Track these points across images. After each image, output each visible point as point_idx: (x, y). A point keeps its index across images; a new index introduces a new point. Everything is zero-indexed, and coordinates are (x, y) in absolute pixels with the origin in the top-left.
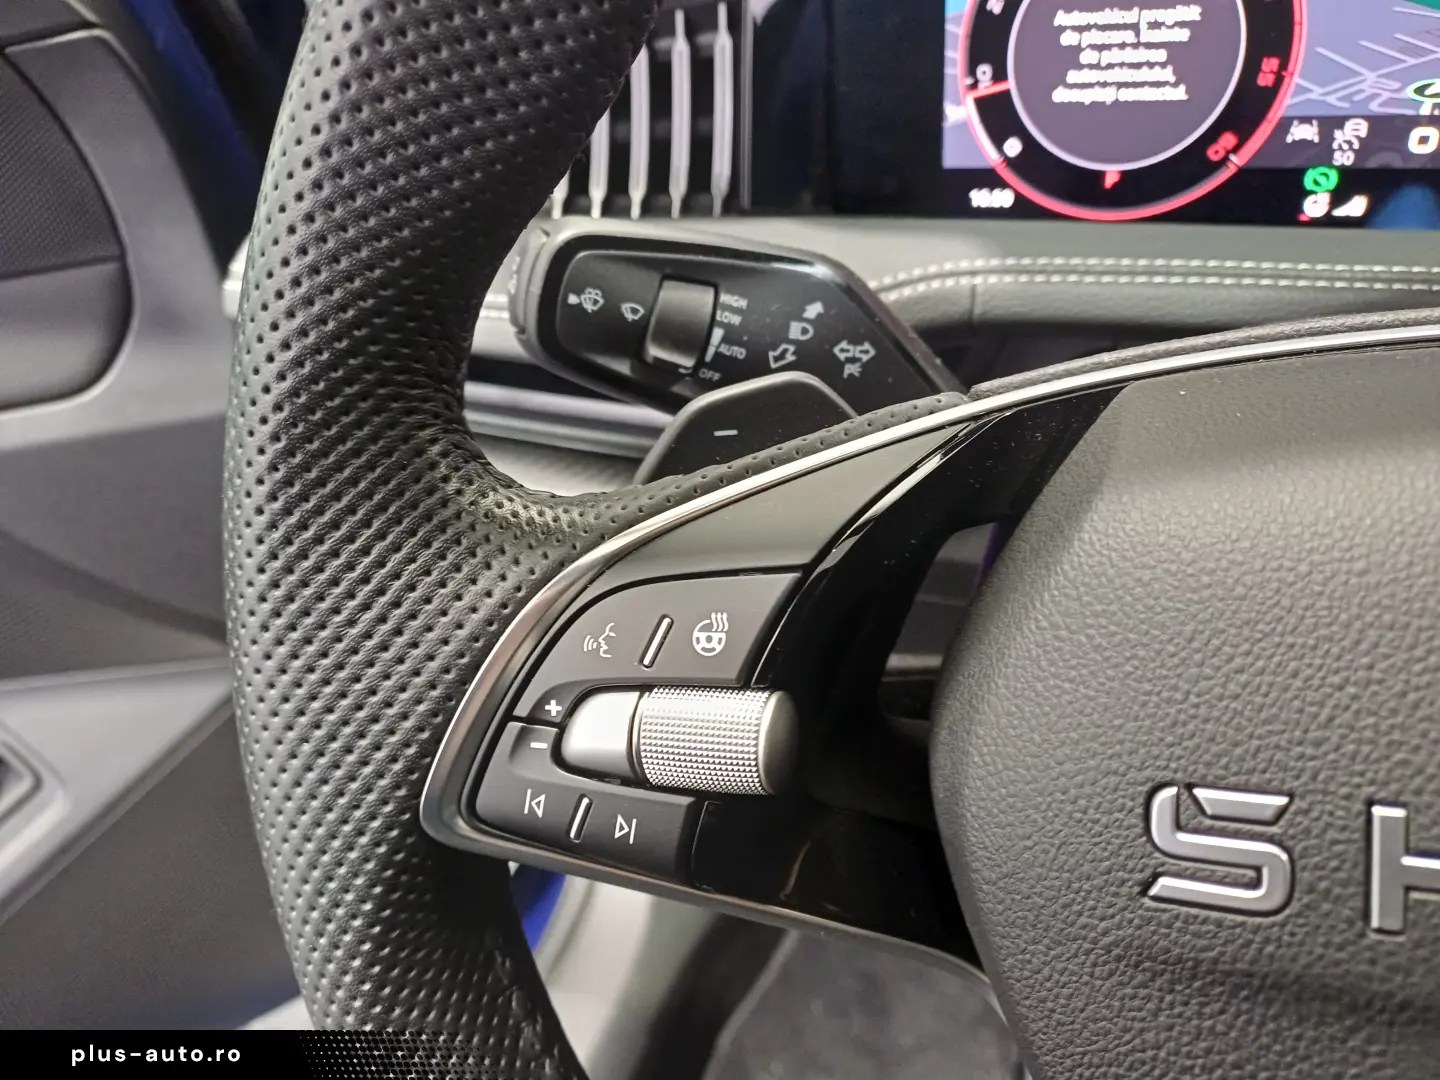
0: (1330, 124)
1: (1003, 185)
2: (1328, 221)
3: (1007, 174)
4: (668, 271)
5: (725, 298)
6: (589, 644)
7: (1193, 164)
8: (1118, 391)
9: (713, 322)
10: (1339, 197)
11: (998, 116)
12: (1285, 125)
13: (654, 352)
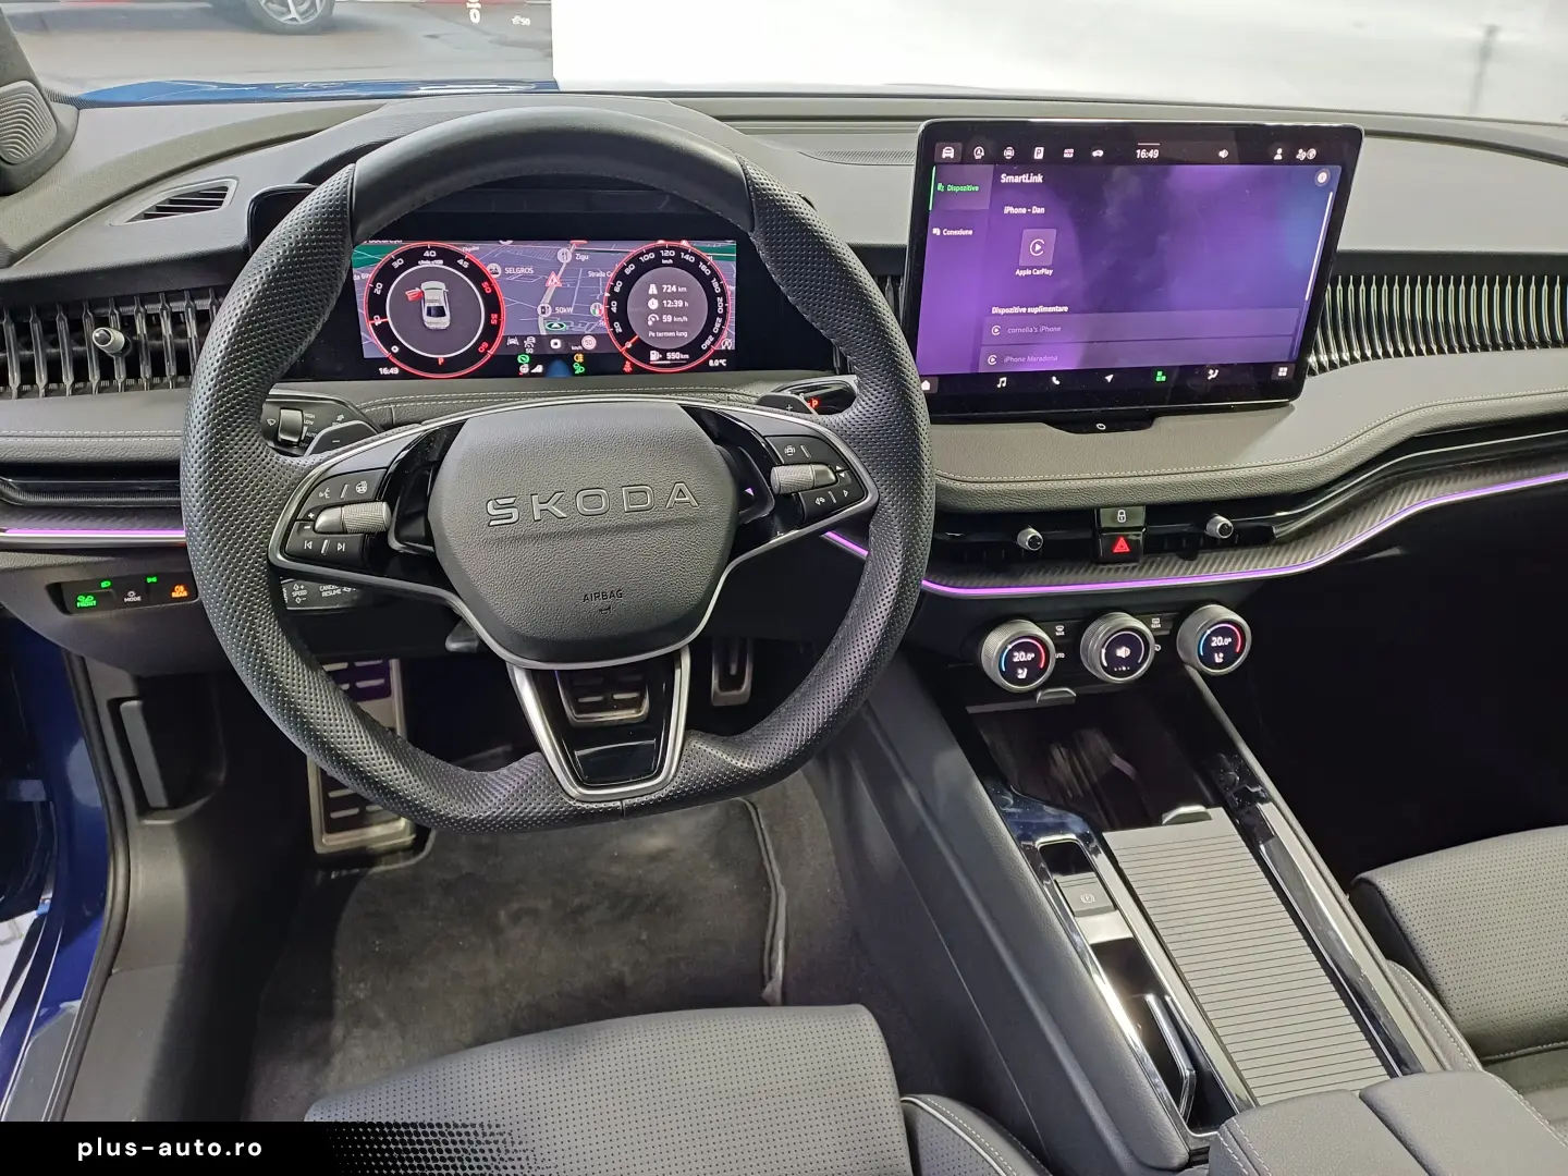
0: (522, 338)
1: (394, 365)
2: (530, 375)
3: (394, 361)
4: (283, 406)
5: (306, 415)
6: (321, 495)
7: (473, 355)
8: (463, 424)
9: (303, 425)
10: (532, 366)
11: (384, 334)
12: (505, 338)
13: (282, 436)
